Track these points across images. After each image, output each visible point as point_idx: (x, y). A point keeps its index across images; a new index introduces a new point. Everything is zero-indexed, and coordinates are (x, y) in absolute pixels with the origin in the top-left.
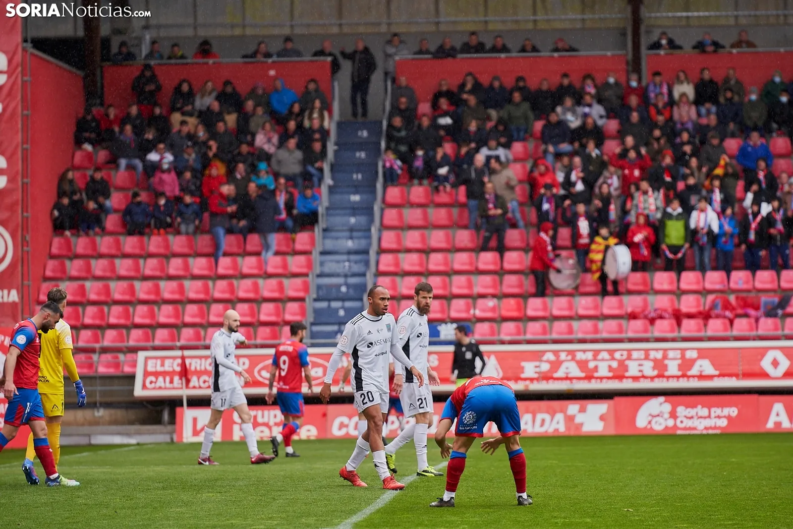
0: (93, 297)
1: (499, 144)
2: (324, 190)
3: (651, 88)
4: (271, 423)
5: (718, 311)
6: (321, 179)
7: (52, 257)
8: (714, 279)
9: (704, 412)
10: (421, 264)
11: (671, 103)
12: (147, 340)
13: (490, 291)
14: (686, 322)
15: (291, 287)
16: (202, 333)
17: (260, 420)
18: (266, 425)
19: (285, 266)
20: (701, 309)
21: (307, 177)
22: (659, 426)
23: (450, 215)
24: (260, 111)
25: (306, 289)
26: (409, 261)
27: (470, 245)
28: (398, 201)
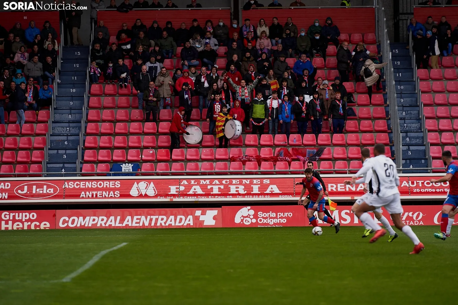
1: (157, 60)
2: (55, 86)
3: (244, 28)
4: (24, 220)
5: (282, 157)
6: (53, 79)
8: (280, 138)
9: (274, 215)
10: (111, 129)
11: (256, 37)
13: (151, 144)
14: (263, 163)
15: (36, 141)
17: (17, 218)
18: (21, 221)
19: (32, 129)
20: (273, 155)
21: (45, 78)
22: (248, 222)
23: (128, 100)
24: (18, 39)
25: (44, 143)
26: (104, 127)
27: (139, 118)
28: (98, 92)
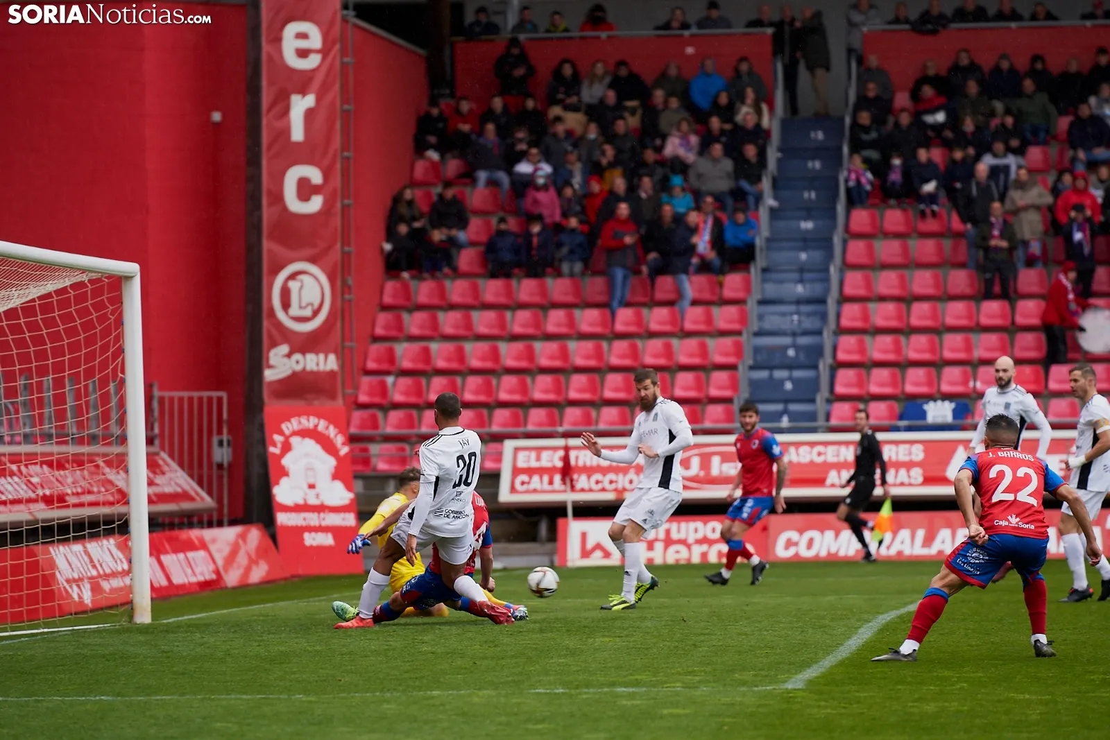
0: (441, 364)
1: (1009, 150)
2: (763, 214)
4: (691, 540)
6: (759, 198)
7: (385, 308)
10: (900, 318)
12: (517, 425)
15: (718, 349)
16: (594, 413)
17: (675, 535)
18: (683, 542)
19: (709, 320)
21: (739, 195)
23: (940, 249)
24: (674, 103)
25: (739, 352)
26: (882, 314)
27: (968, 291)
28: (867, 229)
